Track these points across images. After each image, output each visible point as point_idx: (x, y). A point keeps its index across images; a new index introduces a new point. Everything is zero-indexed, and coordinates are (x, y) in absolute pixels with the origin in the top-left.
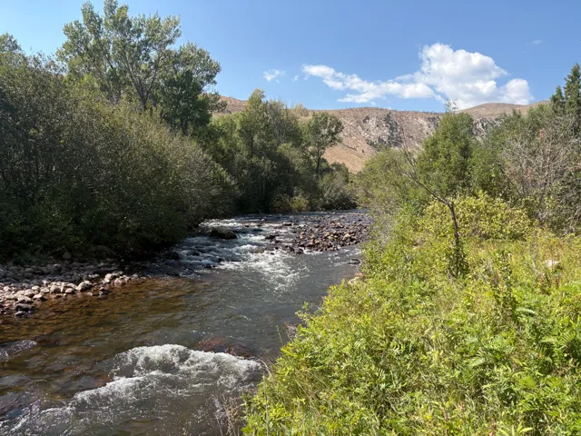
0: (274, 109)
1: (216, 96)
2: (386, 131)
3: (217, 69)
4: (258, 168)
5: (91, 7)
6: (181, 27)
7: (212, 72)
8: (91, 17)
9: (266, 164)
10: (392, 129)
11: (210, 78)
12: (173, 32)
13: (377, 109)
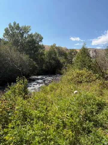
0: (58, 48)
1: (43, 45)
2: (95, 54)
3: (42, 38)
4: (51, 63)
5: (11, 24)
6: (31, 28)
7: (41, 39)
8: (10, 26)
9: (53, 62)
10: (96, 53)
11: (41, 41)
12: (29, 29)
13: (92, 48)
